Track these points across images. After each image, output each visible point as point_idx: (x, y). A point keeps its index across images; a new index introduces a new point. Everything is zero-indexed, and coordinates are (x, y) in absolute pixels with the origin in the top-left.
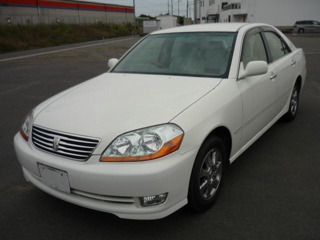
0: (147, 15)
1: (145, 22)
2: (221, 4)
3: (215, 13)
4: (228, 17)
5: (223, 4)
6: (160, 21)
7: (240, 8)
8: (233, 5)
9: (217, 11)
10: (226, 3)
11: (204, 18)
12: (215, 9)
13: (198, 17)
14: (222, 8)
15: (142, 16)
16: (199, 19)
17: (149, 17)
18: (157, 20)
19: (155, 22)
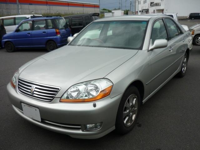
0: (107, 9)
1: (105, 14)
2: (150, 3)
3: (147, 9)
4: (153, 11)
5: (151, 3)
6: (114, 13)
7: (160, 5)
8: (156, 4)
9: (148, 7)
10: (153, 3)
11: (140, 11)
12: (146, 6)
13: (137, 11)
14: (151, 5)
15: (104, 10)
16: (137, 12)
17: (108, 10)
18: (112, 13)
19: (111, 13)
